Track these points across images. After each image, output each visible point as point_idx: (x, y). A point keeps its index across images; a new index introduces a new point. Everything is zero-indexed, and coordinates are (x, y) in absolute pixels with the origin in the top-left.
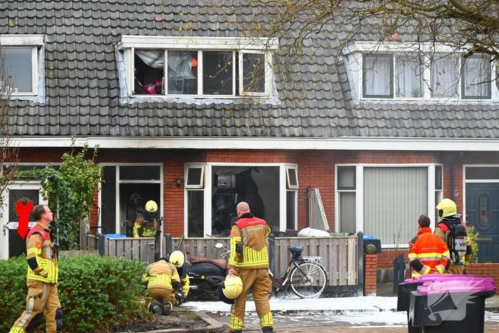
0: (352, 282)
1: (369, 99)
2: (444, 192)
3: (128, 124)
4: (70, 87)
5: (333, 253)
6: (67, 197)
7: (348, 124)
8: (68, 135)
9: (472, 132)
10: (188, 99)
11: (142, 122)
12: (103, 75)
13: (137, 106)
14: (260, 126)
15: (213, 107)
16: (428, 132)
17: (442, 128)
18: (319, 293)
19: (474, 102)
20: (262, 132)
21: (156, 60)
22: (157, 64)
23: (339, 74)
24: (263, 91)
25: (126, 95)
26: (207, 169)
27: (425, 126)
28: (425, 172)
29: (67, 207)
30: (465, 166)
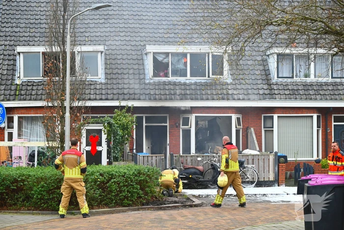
0: (272, 179)
1: (280, 80)
2: (322, 130)
3: (149, 94)
4: (118, 74)
5: (261, 163)
6: (117, 133)
7: (269, 93)
8: (118, 99)
9: (337, 97)
10: (182, 79)
11: (157, 92)
12: (136, 67)
13: (154, 84)
14: (221, 94)
15: (196, 84)
16: (313, 97)
17: (321, 95)
18: (254, 185)
19: (338, 80)
20: (222, 97)
21: (165, 58)
22: (165, 61)
23: (264, 66)
24: (223, 75)
25: (148, 78)
26: (193, 118)
27: (312, 94)
28: (311, 119)
29: (117, 138)
30: (333, 115)
